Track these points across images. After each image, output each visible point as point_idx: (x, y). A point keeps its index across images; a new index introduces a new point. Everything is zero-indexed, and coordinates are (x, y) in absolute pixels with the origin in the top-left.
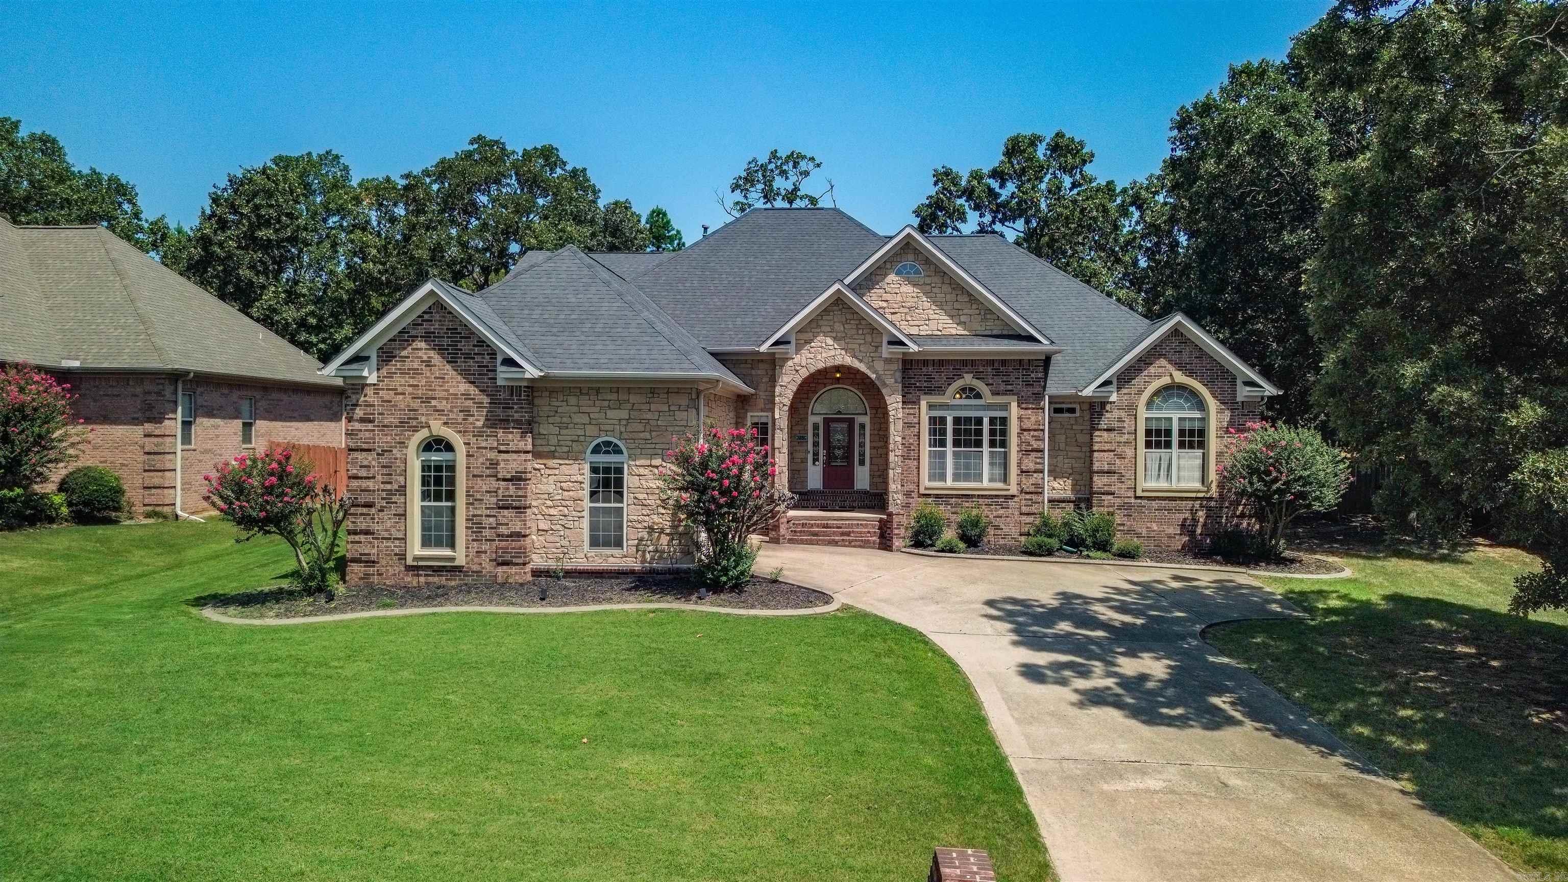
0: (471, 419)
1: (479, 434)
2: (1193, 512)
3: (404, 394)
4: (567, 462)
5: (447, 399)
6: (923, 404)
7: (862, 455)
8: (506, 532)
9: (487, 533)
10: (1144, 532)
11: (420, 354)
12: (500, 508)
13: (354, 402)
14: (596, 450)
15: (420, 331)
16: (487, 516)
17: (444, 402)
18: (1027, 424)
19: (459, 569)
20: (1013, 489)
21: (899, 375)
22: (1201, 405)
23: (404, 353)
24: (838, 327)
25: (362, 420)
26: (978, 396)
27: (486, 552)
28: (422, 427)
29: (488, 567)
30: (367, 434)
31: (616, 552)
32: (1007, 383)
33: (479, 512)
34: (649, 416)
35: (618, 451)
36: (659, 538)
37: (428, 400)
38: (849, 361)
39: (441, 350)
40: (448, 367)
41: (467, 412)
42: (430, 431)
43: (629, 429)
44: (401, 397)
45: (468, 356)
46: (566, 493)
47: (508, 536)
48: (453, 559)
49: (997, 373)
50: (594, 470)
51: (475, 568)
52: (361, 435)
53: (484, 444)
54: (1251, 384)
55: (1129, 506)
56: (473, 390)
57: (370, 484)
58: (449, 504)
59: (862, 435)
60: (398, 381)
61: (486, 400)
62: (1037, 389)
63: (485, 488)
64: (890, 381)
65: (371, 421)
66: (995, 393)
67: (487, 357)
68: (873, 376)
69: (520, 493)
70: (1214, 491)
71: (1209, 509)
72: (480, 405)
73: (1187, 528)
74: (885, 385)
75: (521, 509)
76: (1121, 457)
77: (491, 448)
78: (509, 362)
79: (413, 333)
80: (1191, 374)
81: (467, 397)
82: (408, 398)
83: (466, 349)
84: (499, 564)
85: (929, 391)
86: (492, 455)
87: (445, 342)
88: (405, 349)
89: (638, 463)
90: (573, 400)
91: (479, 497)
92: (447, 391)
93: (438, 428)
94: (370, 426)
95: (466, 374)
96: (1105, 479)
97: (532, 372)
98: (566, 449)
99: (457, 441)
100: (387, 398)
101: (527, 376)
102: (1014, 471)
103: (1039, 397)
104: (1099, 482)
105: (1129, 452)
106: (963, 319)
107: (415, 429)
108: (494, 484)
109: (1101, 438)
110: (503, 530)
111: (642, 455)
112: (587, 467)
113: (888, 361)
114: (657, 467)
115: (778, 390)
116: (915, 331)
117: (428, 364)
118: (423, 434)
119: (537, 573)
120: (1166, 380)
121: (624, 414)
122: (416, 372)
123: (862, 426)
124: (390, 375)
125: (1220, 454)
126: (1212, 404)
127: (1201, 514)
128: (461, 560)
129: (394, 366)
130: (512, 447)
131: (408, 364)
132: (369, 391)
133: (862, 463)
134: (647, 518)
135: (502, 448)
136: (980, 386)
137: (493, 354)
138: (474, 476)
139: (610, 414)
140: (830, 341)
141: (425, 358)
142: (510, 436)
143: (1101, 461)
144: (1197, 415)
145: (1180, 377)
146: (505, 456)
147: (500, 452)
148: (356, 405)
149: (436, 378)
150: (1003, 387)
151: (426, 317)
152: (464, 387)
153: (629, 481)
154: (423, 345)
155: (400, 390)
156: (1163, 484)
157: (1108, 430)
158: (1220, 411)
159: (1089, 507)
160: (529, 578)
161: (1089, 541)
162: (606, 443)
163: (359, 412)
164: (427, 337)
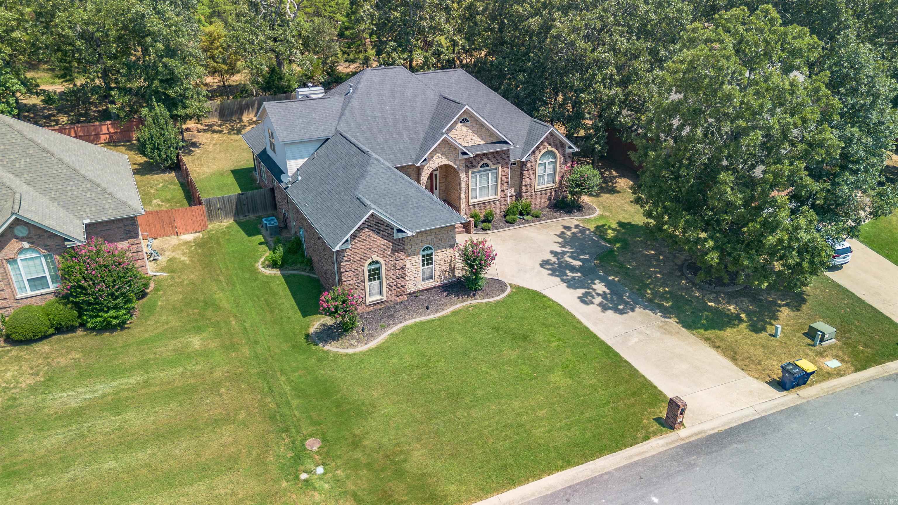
0: (386, 252)
1: (389, 256)
2: (551, 193)
3: (361, 249)
4: (415, 257)
5: (377, 247)
6: (470, 172)
7: (436, 186)
9: (393, 288)
10: (536, 203)
11: (366, 233)
12: (397, 279)
14: (424, 250)
15: (365, 225)
16: (393, 282)
18: (504, 174)
19: (384, 301)
20: (499, 197)
21: (464, 165)
22: (555, 157)
23: (361, 235)
24: (443, 150)
25: (346, 261)
26: (488, 166)
27: (393, 294)
28: (369, 258)
29: (394, 298)
31: (432, 281)
32: (498, 160)
33: (390, 282)
34: (441, 235)
35: (431, 249)
36: (445, 273)
37: (370, 249)
38: (447, 162)
39: (373, 230)
40: (377, 236)
41: (384, 250)
42: (373, 260)
43: (434, 241)
45: (383, 231)
46: (414, 266)
47: (400, 287)
48: (382, 299)
49: (495, 157)
50: (423, 256)
51: (390, 300)
52: (347, 266)
53: (391, 260)
54: (570, 147)
55: (532, 195)
56: (386, 242)
57: (351, 282)
58: (379, 281)
59: (436, 178)
60: (359, 245)
61: (391, 245)
62: (507, 160)
63: (392, 274)
64: (461, 168)
66: (494, 164)
67: (390, 230)
68: (456, 167)
69: (404, 272)
70: (557, 185)
71: (555, 191)
72: (389, 247)
73: (549, 199)
74: (460, 169)
75: (404, 277)
76: (531, 179)
77: (393, 260)
78: (400, 231)
79: (363, 226)
80: (553, 146)
81: (384, 245)
82: (363, 250)
83: (382, 229)
84: (398, 297)
85: (472, 167)
86: (394, 262)
87: (375, 228)
88: (361, 233)
89: (438, 251)
91: (390, 277)
92: (377, 244)
93: (375, 258)
94: (349, 263)
95: (383, 237)
96: (526, 188)
97: (410, 234)
98: (414, 253)
99: (381, 260)
100: (355, 251)
101: (407, 235)
102: (499, 190)
103: (507, 163)
104: (524, 189)
105: (534, 177)
106: (484, 137)
107: (366, 260)
108: (395, 271)
109: (525, 173)
110: (399, 285)
111: (439, 249)
112: (421, 256)
113: (461, 160)
115: (422, 178)
116: (467, 145)
117: (369, 236)
118: (370, 261)
119: (410, 295)
120: (546, 150)
121: (433, 237)
122: (365, 240)
123: (436, 175)
124: (355, 243)
125: (559, 172)
126: (558, 155)
127: (553, 193)
128: (385, 299)
129: (357, 240)
130: (401, 258)
131: (362, 238)
132: (348, 250)
133: (436, 189)
134: (441, 268)
135: (397, 259)
136: (489, 162)
137: (392, 229)
138: (388, 270)
139: (428, 238)
140: (440, 156)
142: (399, 255)
143: (525, 181)
144: (553, 160)
145: (550, 148)
146: (398, 262)
147: (396, 261)
149: (372, 241)
150: (496, 161)
151: (367, 220)
152: (383, 242)
153: (435, 258)
154: (367, 230)
155: (359, 248)
156: (542, 186)
157: (528, 171)
158: (561, 158)
159: (521, 198)
160: (407, 298)
161: (525, 213)
162: (427, 247)
163: (345, 259)
164: (368, 227)
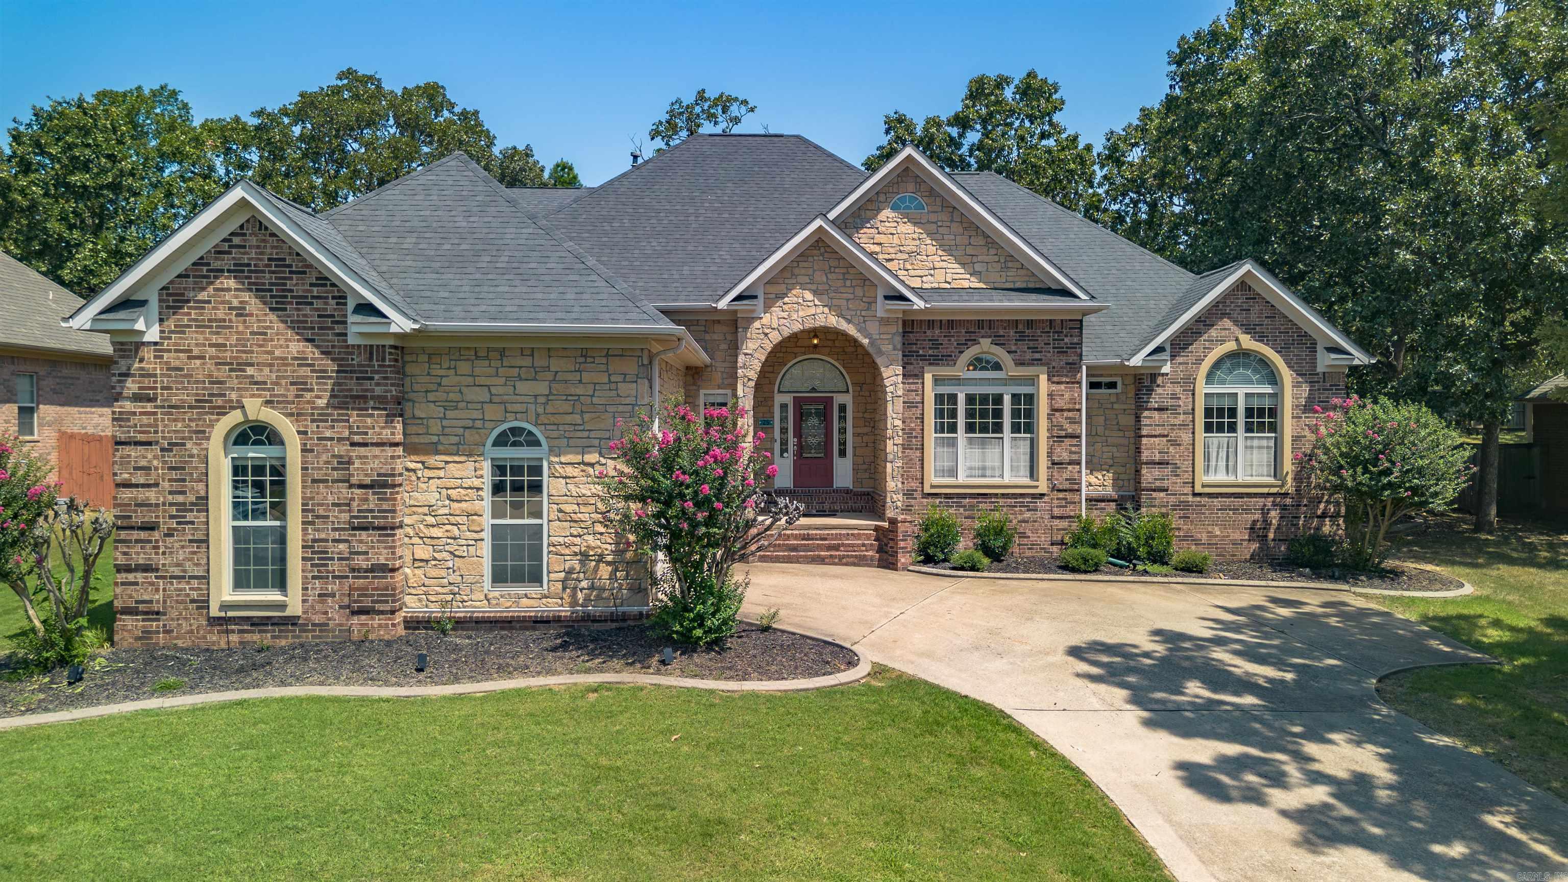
0: (308, 396)
1: (320, 419)
2: (1265, 512)
3: (203, 358)
4: (457, 458)
5: (271, 365)
6: (928, 377)
7: (843, 443)
8: (364, 565)
9: (335, 566)
10: (1204, 537)
11: (227, 296)
12: (354, 529)
13: (124, 370)
14: (501, 441)
15: (226, 262)
16: (334, 541)
17: (266, 370)
18: (1060, 403)
19: (292, 621)
20: (1043, 486)
21: (898, 339)
22: (1273, 377)
23: (203, 296)
24: (820, 277)
25: (137, 398)
26: (997, 367)
27: (333, 595)
28: (233, 408)
29: (336, 617)
30: (145, 419)
31: (533, 590)
32: (1035, 350)
33: (323, 536)
34: (579, 391)
35: (537, 443)
36: (596, 569)
37: (241, 366)
38: (833, 321)
39: (259, 290)
40: (273, 317)
41: (302, 385)
42: (245, 414)
43: (550, 409)
44: (198, 362)
45: (303, 301)
46: (455, 505)
47: (366, 571)
48: (282, 606)
49: (1022, 337)
50: (499, 469)
51: (317, 619)
52: (134, 420)
53: (328, 434)
54: (1336, 349)
55: (1184, 506)
56: (311, 352)
57: (151, 495)
58: (277, 523)
59: (843, 418)
60: (193, 339)
61: (331, 367)
62: (1073, 358)
63: (330, 499)
64: (887, 348)
65: (150, 400)
66: (1020, 363)
67: (333, 302)
68: (865, 341)
69: (385, 507)
70: (1290, 486)
71: (1284, 508)
72: (322, 374)
73: (1257, 532)
74: (880, 353)
75: (387, 529)
76: (1175, 443)
77: (340, 440)
78: (366, 309)
79: (216, 264)
80: (1261, 337)
81: (301, 361)
82: (210, 365)
83: (299, 290)
84: (354, 613)
85: (935, 361)
86: (341, 449)
87: (267, 278)
88: (203, 289)
89: (563, 459)
90: (464, 367)
91: (322, 513)
92: (271, 353)
93: (257, 409)
94: (149, 407)
95: (299, 327)
96: (1156, 472)
97: (401, 324)
98: (455, 440)
99: (287, 427)
100: (177, 363)
101: (394, 329)
102: (1043, 462)
103: (1074, 367)
104: (1148, 475)
105: (1186, 437)
106: (978, 267)
107: (221, 412)
108: (344, 492)
109: (1150, 419)
110: (361, 562)
111: (570, 448)
112: (486, 467)
113: (885, 322)
114: (592, 465)
115: (741, 359)
116: (916, 283)
117: (241, 311)
118: (235, 417)
119: (412, 624)
120: (1231, 346)
121: (542, 388)
122: (222, 325)
123: (843, 408)
124: (180, 329)
125: (1296, 439)
126: (1287, 375)
127: (1274, 515)
128: (295, 607)
129: (187, 315)
130: (372, 437)
131: (208, 313)
132: (148, 354)
133: (843, 453)
134: (577, 540)
135: (357, 438)
136: (1000, 354)
137: (341, 299)
138: (314, 481)
139: (522, 387)
140: (808, 295)
141: (235, 303)
142: (369, 420)
143: (1151, 448)
144: (1268, 389)
145: (1247, 342)
146: (362, 451)
147: (353, 444)
148: (127, 375)
149: (252, 333)
150: (1029, 356)
151: (236, 240)
152: (296, 347)
153: (551, 485)
154: (232, 283)
155: (196, 351)
156: (1231, 479)
157: (1160, 409)
158: (1296, 385)
159: (1137, 508)
160: (401, 631)
161: (1142, 551)
162: (515, 431)
163: (131, 386)
164: (237, 271)
